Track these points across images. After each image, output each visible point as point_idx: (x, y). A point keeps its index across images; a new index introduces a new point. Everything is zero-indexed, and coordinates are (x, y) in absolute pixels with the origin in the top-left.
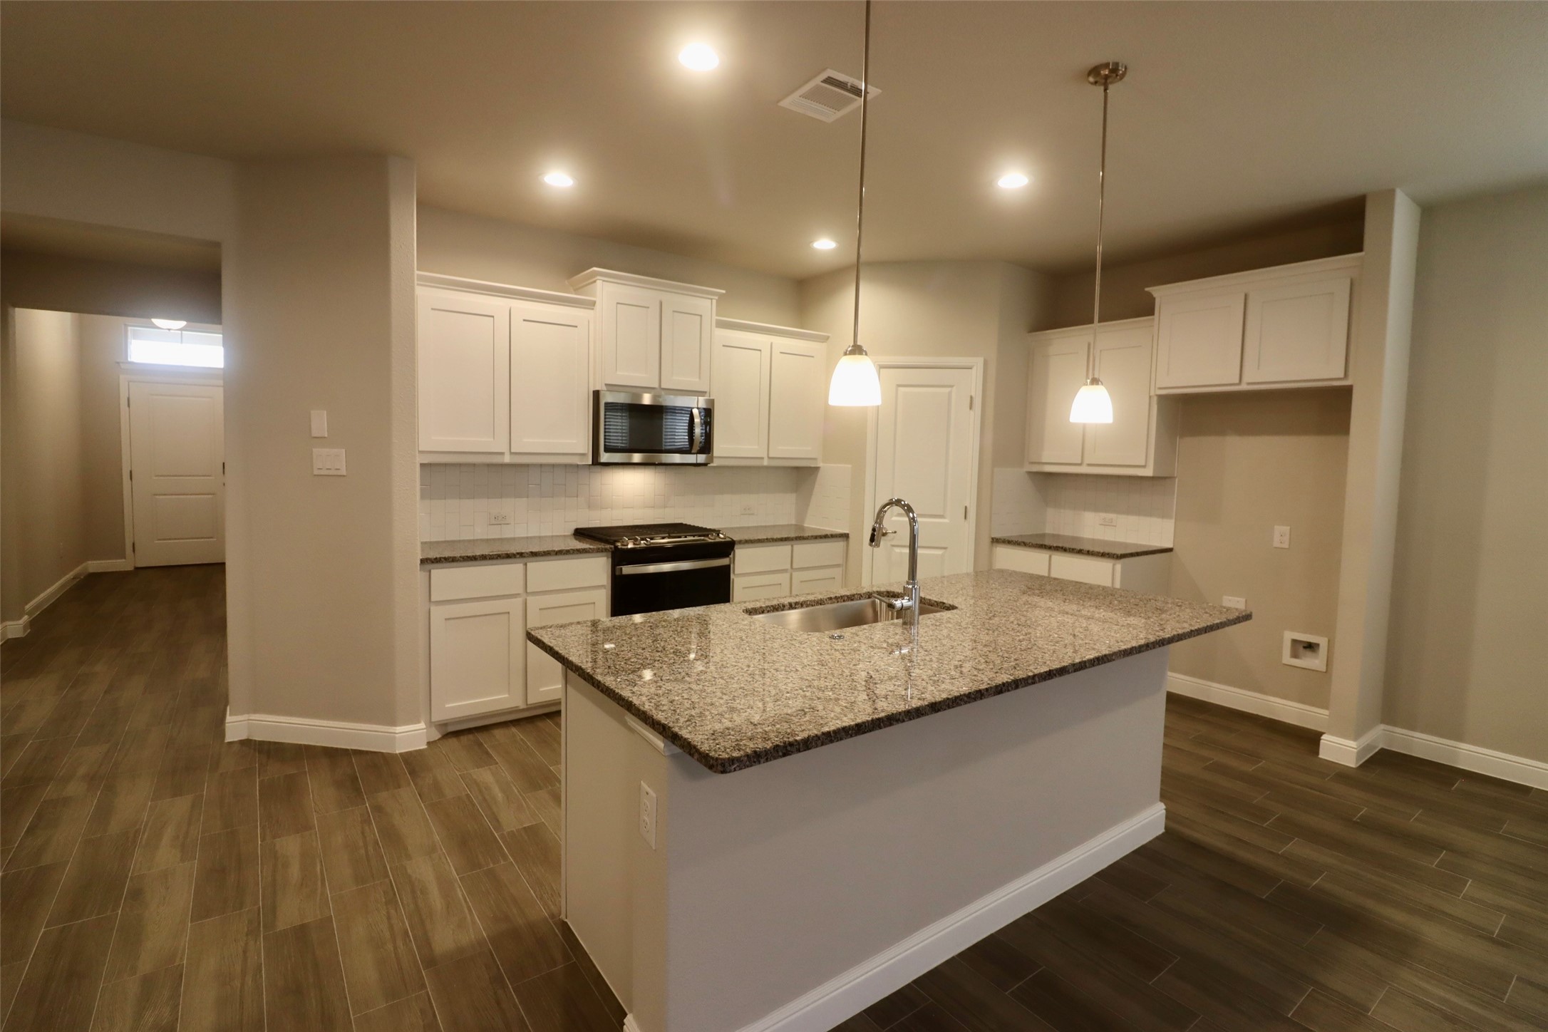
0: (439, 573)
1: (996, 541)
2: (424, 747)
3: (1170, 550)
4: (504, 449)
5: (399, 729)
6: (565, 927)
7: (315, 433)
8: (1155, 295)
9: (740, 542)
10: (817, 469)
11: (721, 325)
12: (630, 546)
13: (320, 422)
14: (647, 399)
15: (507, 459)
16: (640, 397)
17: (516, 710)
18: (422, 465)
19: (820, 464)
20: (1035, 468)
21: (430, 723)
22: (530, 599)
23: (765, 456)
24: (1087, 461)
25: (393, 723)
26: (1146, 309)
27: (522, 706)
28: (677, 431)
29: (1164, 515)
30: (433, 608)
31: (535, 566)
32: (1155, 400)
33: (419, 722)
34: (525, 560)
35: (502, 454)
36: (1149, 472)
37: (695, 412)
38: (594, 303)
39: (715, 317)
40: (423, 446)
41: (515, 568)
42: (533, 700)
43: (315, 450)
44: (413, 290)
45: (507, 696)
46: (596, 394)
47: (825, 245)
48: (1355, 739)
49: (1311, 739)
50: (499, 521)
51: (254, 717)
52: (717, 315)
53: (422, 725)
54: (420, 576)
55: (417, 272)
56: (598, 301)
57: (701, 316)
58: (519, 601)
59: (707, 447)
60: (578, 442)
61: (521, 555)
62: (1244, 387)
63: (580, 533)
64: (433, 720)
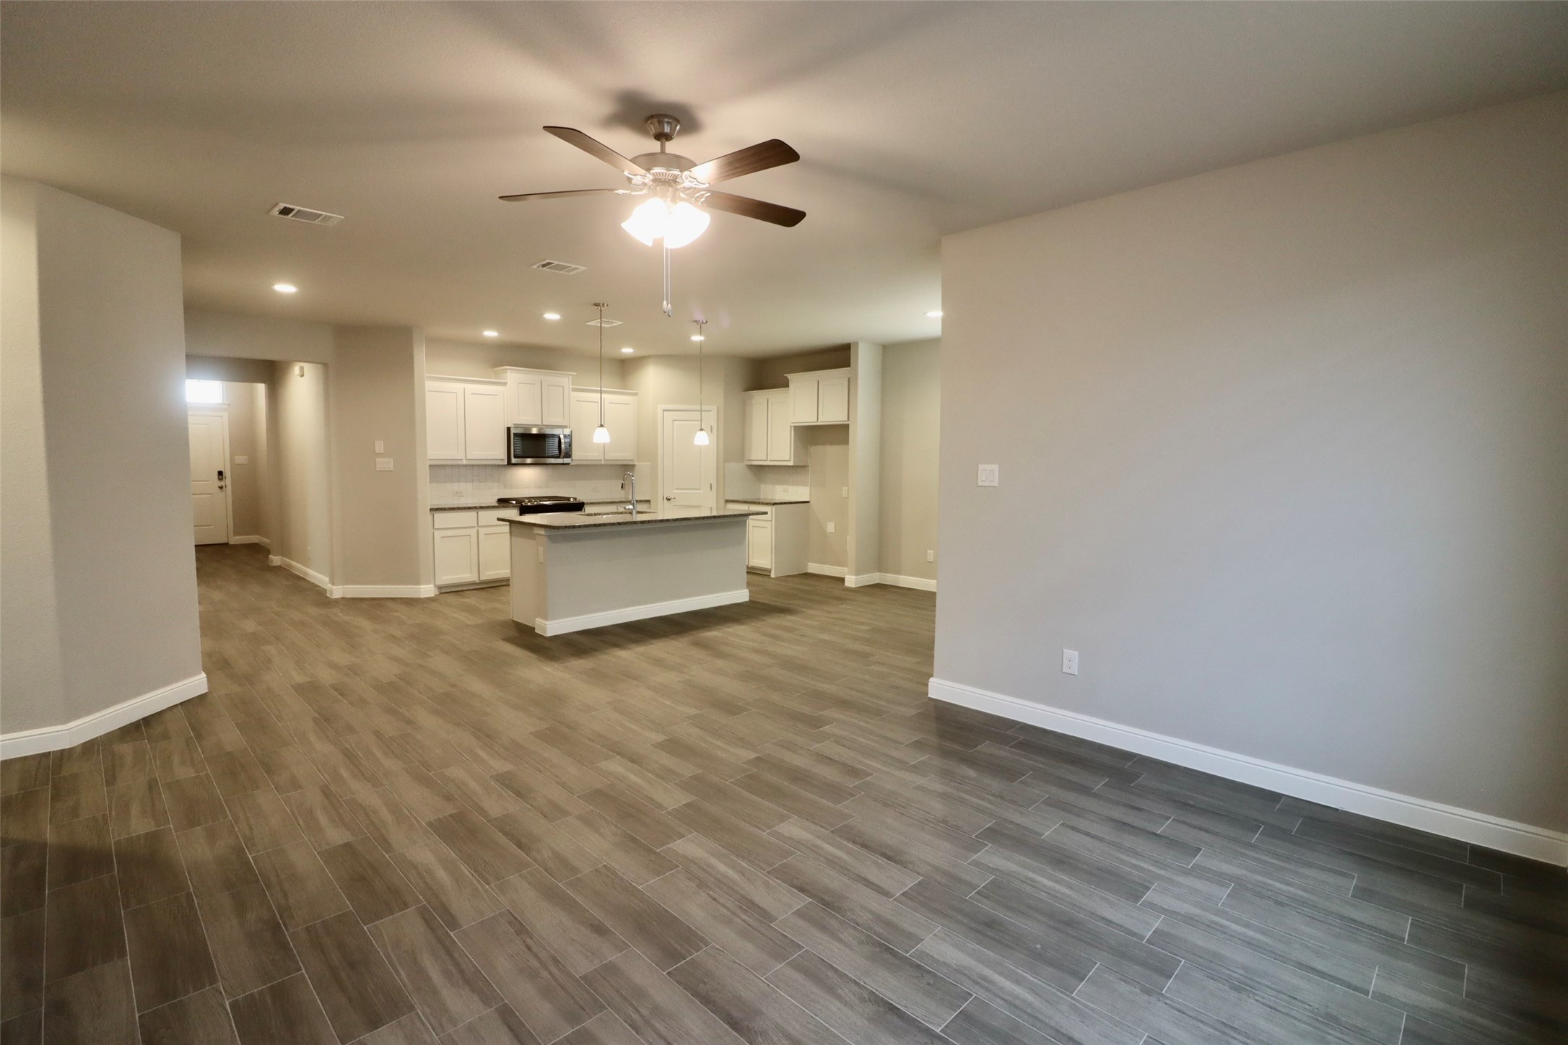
0: (438, 515)
1: (727, 501)
2: (433, 596)
3: (808, 502)
4: (463, 457)
5: (422, 587)
6: (513, 621)
7: (377, 452)
8: (789, 378)
9: (588, 504)
10: (633, 466)
11: (574, 390)
12: (529, 504)
13: (379, 447)
14: (534, 431)
15: (464, 462)
16: (530, 429)
17: (473, 583)
18: (430, 466)
19: (636, 463)
20: (749, 463)
21: (435, 585)
22: (480, 529)
23: (602, 458)
24: (769, 459)
25: (419, 584)
26: (785, 384)
27: (478, 581)
28: (552, 446)
29: (806, 485)
30: (436, 532)
31: (482, 513)
32: (793, 428)
33: (430, 584)
34: (476, 510)
35: (462, 460)
36: (791, 463)
37: (562, 436)
38: (506, 383)
39: (571, 386)
40: (429, 457)
41: (472, 514)
42: (483, 578)
43: (377, 459)
44: (424, 383)
45: (469, 575)
46: (509, 429)
47: (627, 351)
48: (856, 575)
49: (842, 580)
50: (459, 494)
51: (345, 586)
52: (572, 385)
53: (432, 586)
54: (430, 517)
55: (426, 375)
56: (508, 381)
57: (563, 387)
58: (475, 530)
59: (568, 455)
60: (499, 453)
61: (476, 508)
62: (819, 424)
63: (500, 501)
64: (437, 584)
